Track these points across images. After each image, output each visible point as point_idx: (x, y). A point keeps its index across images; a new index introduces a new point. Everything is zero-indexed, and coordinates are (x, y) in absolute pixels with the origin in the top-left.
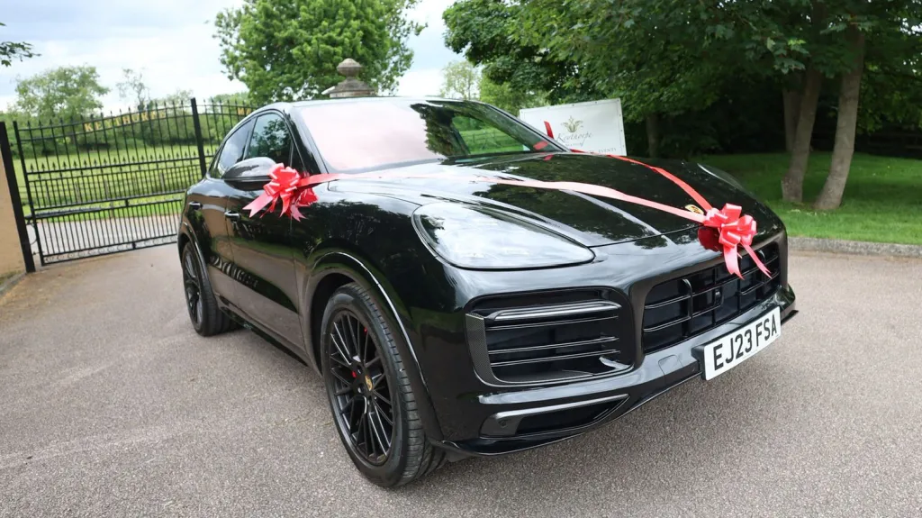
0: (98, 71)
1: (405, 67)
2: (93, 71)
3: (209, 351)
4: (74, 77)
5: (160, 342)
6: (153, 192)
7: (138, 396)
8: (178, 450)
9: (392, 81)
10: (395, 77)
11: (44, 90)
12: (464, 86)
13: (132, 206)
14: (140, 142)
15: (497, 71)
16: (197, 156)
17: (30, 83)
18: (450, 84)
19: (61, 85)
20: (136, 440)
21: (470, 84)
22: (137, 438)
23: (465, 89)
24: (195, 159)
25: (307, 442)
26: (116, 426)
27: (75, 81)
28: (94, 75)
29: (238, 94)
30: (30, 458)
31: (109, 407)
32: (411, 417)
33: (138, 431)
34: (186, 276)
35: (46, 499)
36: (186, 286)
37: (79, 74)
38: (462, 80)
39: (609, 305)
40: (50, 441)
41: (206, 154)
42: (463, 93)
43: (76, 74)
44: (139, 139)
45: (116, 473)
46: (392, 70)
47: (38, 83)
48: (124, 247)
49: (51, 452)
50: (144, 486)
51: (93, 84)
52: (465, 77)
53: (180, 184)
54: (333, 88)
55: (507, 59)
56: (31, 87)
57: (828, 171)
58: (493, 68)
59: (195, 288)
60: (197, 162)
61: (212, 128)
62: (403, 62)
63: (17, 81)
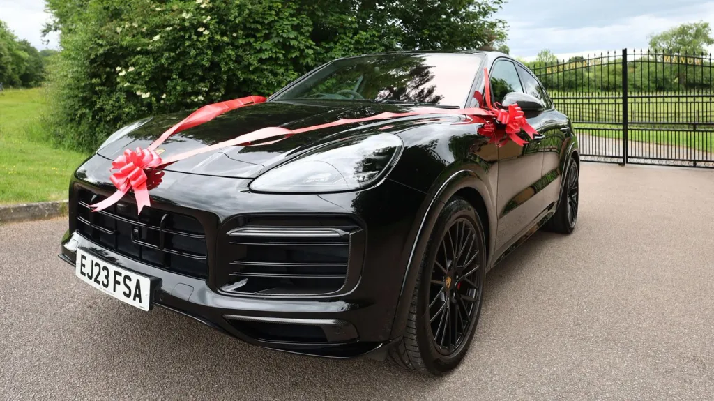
0: (710, 26)
2: (706, 26)
4: (691, 31)
11: (667, 43)
17: (659, 38)
19: (679, 38)
24: (619, 98)
27: (691, 35)
28: (707, 29)
37: (695, 29)
43: (692, 29)
47: (664, 37)
51: (705, 36)
56: (659, 41)
63: (651, 37)
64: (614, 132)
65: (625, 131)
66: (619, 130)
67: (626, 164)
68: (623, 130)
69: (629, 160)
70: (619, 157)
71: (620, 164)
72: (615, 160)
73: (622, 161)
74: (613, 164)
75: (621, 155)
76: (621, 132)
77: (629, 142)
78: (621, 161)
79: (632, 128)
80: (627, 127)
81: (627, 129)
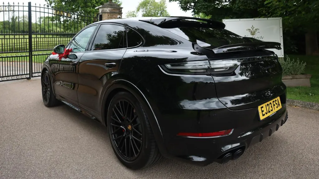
6: (10, 51)
54: (101, 6)
61: (38, 28)
64: (23, 58)
65: (31, 56)
66: (26, 56)
67: (31, 78)
68: (29, 56)
69: (34, 75)
70: (27, 74)
71: (27, 79)
72: (24, 76)
73: (29, 77)
74: (23, 80)
76: (28, 58)
77: (33, 64)
79: (35, 54)
80: (32, 54)
81: (32, 55)
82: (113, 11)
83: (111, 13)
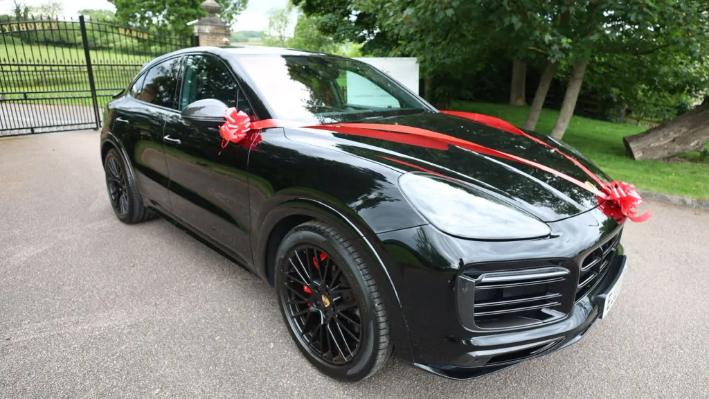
1: (242, 8)
3: (137, 238)
5: (89, 226)
7: (88, 278)
8: (145, 335)
9: (232, 18)
10: (234, 15)
12: (281, 27)
13: (30, 99)
14: (17, 40)
15: (326, 25)
16: (85, 63)
18: (271, 25)
20: (103, 324)
21: (285, 27)
22: (103, 322)
23: (282, 30)
24: (83, 66)
25: (255, 332)
26: (79, 309)
29: (100, 11)
30: (8, 339)
31: (65, 288)
32: (382, 340)
33: (101, 315)
34: (109, 175)
35: (41, 384)
36: (108, 182)
38: (280, 23)
39: (562, 270)
40: (22, 321)
41: (92, 63)
42: (280, 32)
44: (18, 37)
45: (97, 359)
46: (233, 9)
48: (24, 131)
49: (27, 333)
50: (128, 373)
52: (282, 20)
53: (59, 80)
54: (196, 21)
55: (334, 16)
57: (555, 127)
58: (323, 22)
59: (117, 185)
60: (85, 69)
62: (241, 5)
65: (94, 97)
66: (88, 97)
68: (92, 97)
71: (95, 129)
72: (89, 126)
74: (88, 131)
75: (94, 121)
76: (91, 99)
78: (95, 126)
79: (100, 94)
80: (95, 94)
81: (96, 96)
82: (216, 31)
83: (212, 34)
